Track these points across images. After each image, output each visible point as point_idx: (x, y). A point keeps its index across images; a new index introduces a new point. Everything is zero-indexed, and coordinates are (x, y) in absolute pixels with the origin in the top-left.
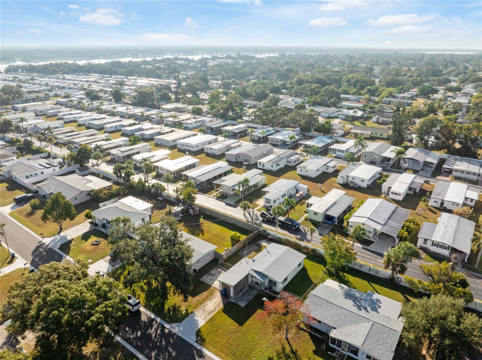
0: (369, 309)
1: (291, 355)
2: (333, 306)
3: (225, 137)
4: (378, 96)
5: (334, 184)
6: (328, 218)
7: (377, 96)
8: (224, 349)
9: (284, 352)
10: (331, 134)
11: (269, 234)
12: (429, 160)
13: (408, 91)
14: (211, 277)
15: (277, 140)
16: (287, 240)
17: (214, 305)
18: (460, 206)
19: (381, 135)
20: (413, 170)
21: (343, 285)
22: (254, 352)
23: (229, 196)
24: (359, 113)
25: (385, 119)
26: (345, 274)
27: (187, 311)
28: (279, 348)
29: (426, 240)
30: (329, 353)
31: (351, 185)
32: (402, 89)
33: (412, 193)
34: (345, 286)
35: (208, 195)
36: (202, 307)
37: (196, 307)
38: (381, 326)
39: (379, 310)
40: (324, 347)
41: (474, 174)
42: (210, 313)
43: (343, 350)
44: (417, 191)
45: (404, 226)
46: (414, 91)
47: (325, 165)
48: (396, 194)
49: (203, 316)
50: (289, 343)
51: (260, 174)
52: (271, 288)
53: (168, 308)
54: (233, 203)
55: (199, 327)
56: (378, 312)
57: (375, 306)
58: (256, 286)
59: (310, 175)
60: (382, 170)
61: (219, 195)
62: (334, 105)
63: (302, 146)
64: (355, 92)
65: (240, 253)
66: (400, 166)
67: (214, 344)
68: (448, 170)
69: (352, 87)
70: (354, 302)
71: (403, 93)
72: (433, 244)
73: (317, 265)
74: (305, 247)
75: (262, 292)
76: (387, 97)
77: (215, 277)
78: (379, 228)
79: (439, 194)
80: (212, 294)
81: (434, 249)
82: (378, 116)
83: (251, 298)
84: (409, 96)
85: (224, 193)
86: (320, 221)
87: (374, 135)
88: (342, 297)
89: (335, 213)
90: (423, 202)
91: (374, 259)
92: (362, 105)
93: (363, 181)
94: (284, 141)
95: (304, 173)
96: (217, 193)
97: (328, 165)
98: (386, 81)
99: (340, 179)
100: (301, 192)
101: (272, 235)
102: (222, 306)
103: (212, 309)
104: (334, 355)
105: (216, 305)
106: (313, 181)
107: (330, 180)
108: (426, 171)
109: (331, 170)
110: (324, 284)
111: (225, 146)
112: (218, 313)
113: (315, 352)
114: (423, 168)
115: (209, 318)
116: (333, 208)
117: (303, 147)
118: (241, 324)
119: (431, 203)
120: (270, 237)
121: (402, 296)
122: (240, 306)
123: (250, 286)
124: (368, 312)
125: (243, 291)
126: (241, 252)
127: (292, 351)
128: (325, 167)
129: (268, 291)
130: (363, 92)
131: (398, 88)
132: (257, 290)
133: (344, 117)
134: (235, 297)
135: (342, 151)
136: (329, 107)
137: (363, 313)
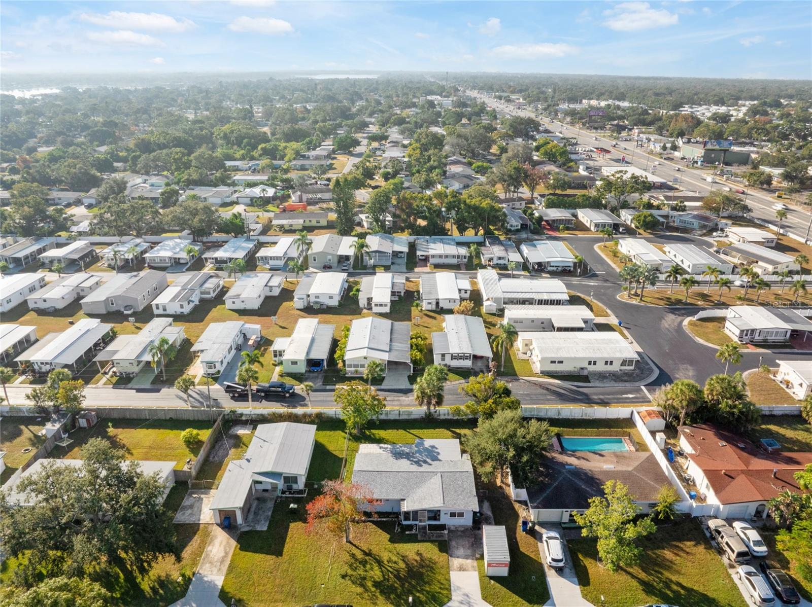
0: (428, 460)
1: (367, 558)
2: (388, 474)
3: (59, 272)
4: (282, 158)
5: (292, 312)
6: (313, 364)
7: (279, 160)
8: (275, 597)
9: (356, 560)
10: (245, 233)
11: (242, 415)
12: (397, 248)
13: (320, 146)
14: (189, 511)
15: (162, 260)
16: (274, 414)
17: (222, 548)
18: (458, 302)
19: (318, 222)
20: (382, 266)
21: (382, 445)
22: (317, 580)
23: (134, 377)
24: (271, 192)
25: (310, 196)
26: (373, 431)
27: (183, 575)
28: (347, 557)
29: (443, 355)
30: (407, 533)
31: (316, 307)
32: (310, 142)
33: (397, 298)
34: (386, 446)
35: (94, 386)
36: (204, 559)
37: (195, 563)
38: (451, 474)
39: (439, 457)
40: (397, 529)
41: (454, 257)
42: (222, 562)
43: (421, 521)
44: (402, 294)
45: (412, 346)
46: (328, 145)
47: (266, 286)
48: (381, 305)
49: (215, 570)
50: (355, 546)
51: (170, 325)
52: (290, 488)
53: (150, 587)
54: (148, 386)
55: (220, 587)
56: (440, 460)
57: (433, 455)
58: (266, 495)
59: (249, 306)
60: (348, 276)
61: (115, 379)
62: (223, 181)
63: (209, 260)
64: (243, 155)
65: (211, 459)
66: (364, 264)
67: (257, 598)
68: (423, 258)
69: (235, 147)
70: (408, 459)
71: (314, 149)
72: (453, 357)
73: (332, 433)
74: (305, 415)
75: (279, 500)
76: (295, 159)
77: (196, 509)
78: (386, 357)
79: (430, 293)
80: (207, 534)
81: (455, 363)
82: (299, 193)
83: (270, 513)
84: (325, 153)
85: (121, 374)
86: (304, 371)
87: (308, 224)
88: (392, 460)
89: (321, 353)
90: (415, 308)
91: (396, 399)
92: (266, 178)
93: (331, 297)
94: (175, 259)
95: (239, 306)
96: (108, 376)
97: (270, 284)
98: (284, 132)
99: (298, 302)
100: (254, 337)
101: (246, 415)
102: (234, 543)
103: (223, 554)
104: (414, 532)
105: (225, 547)
106: (260, 316)
107: (282, 307)
108: (399, 265)
109: (276, 292)
110: (360, 452)
111: (72, 288)
112: (234, 555)
113: (392, 540)
114: (394, 261)
115: (225, 568)
116: (314, 348)
117: (211, 263)
118: (279, 553)
119: (425, 306)
120: (244, 418)
121: (448, 432)
122: (262, 531)
123: (258, 499)
124: (430, 465)
125: (253, 509)
126: (212, 456)
127: (365, 553)
128: (268, 288)
129: (287, 495)
130: (255, 154)
131: (304, 142)
132: (271, 499)
133: (248, 201)
134: (245, 523)
135: (277, 258)
136: (216, 186)
137: (425, 468)
